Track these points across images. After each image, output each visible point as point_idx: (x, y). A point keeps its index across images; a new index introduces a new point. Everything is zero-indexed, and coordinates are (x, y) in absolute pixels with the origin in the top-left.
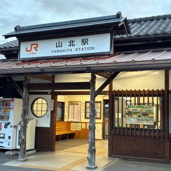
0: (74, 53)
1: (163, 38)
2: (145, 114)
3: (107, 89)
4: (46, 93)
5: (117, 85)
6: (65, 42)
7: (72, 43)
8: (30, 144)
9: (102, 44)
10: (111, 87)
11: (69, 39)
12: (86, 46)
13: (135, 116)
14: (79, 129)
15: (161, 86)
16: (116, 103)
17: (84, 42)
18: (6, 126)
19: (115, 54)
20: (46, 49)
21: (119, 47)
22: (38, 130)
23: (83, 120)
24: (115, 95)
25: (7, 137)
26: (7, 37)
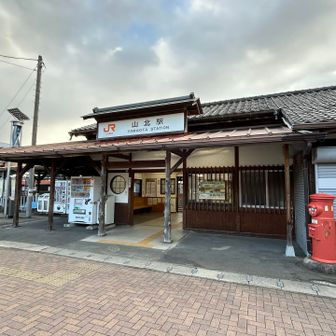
0: (149, 132)
1: (233, 118)
2: (217, 190)
3: (181, 166)
4: (124, 171)
5: (191, 163)
6: (141, 122)
7: (147, 123)
8: (109, 218)
9: (176, 123)
10: (185, 165)
11: (144, 119)
12: (161, 125)
13: (208, 192)
14: (155, 203)
15: (231, 163)
16: (190, 179)
17: (159, 122)
18: (86, 203)
19: (188, 134)
20: (123, 129)
21: (193, 127)
22: (118, 206)
23: (159, 195)
24: (188, 173)
25: (87, 213)
26: (85, 118)
